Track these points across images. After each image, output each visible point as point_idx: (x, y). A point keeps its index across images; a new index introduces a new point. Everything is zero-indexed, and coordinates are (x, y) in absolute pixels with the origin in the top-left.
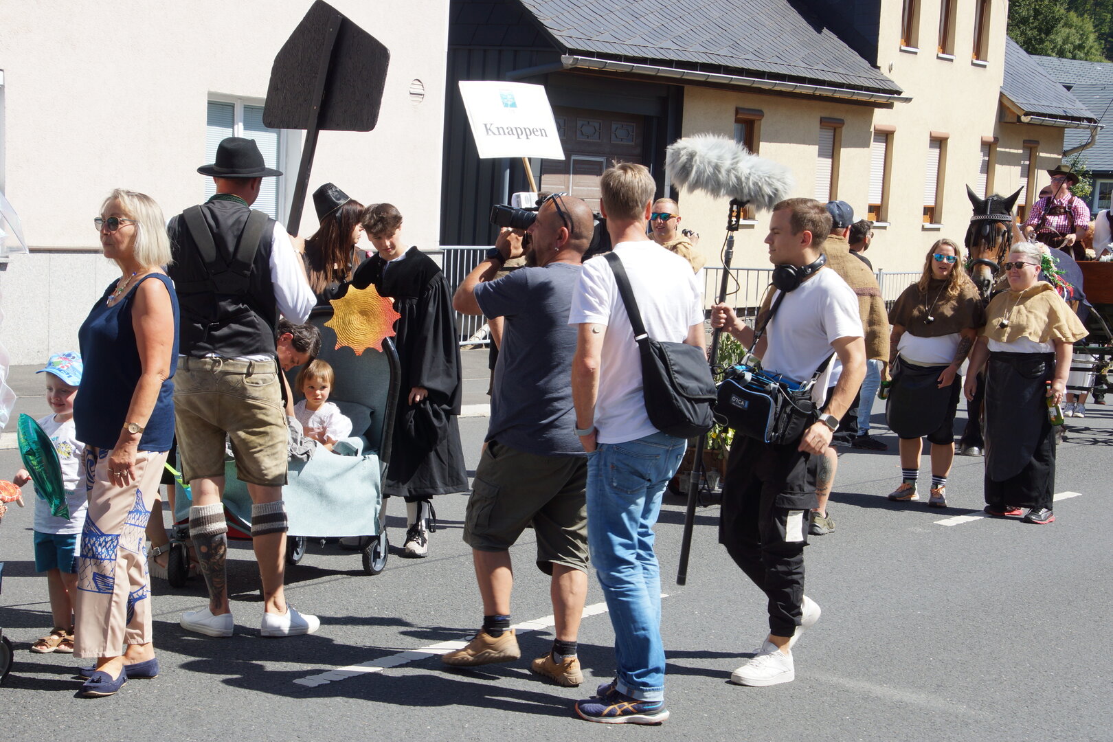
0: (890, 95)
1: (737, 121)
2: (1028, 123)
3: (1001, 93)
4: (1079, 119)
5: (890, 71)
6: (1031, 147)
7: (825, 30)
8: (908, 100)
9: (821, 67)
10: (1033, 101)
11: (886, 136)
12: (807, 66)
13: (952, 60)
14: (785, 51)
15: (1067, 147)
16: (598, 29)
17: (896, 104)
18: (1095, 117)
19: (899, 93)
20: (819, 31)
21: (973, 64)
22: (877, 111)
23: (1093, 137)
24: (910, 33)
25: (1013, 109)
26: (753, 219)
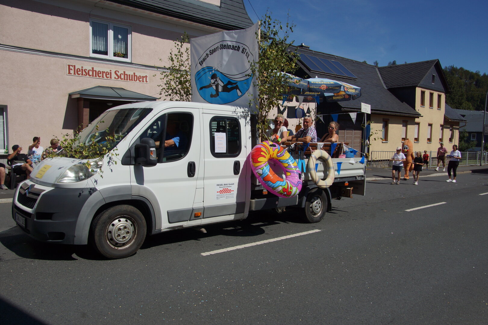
0: (418, 115)
1: (383, 121)
2: (451, 122)
3: (444, 115)
4: (462, 120)
5: (418, 110)
6: (452, 126)
7: (404, 102)
8: (422, 116)
9: (402, 110)
10: (452, 117)
11: (418, 124)
12: (398, 110)
13: (433, 109)
15: (460, 126)
16: (350, 103)
17: (420, 117)
18: (465, 120)
19: (420, 115)
20: (403, 102)
21: (438, 109)
22: (416, 119)
23: (466, 124)
24: (423, 103)
25: (447, 119)
26: (387, 141)
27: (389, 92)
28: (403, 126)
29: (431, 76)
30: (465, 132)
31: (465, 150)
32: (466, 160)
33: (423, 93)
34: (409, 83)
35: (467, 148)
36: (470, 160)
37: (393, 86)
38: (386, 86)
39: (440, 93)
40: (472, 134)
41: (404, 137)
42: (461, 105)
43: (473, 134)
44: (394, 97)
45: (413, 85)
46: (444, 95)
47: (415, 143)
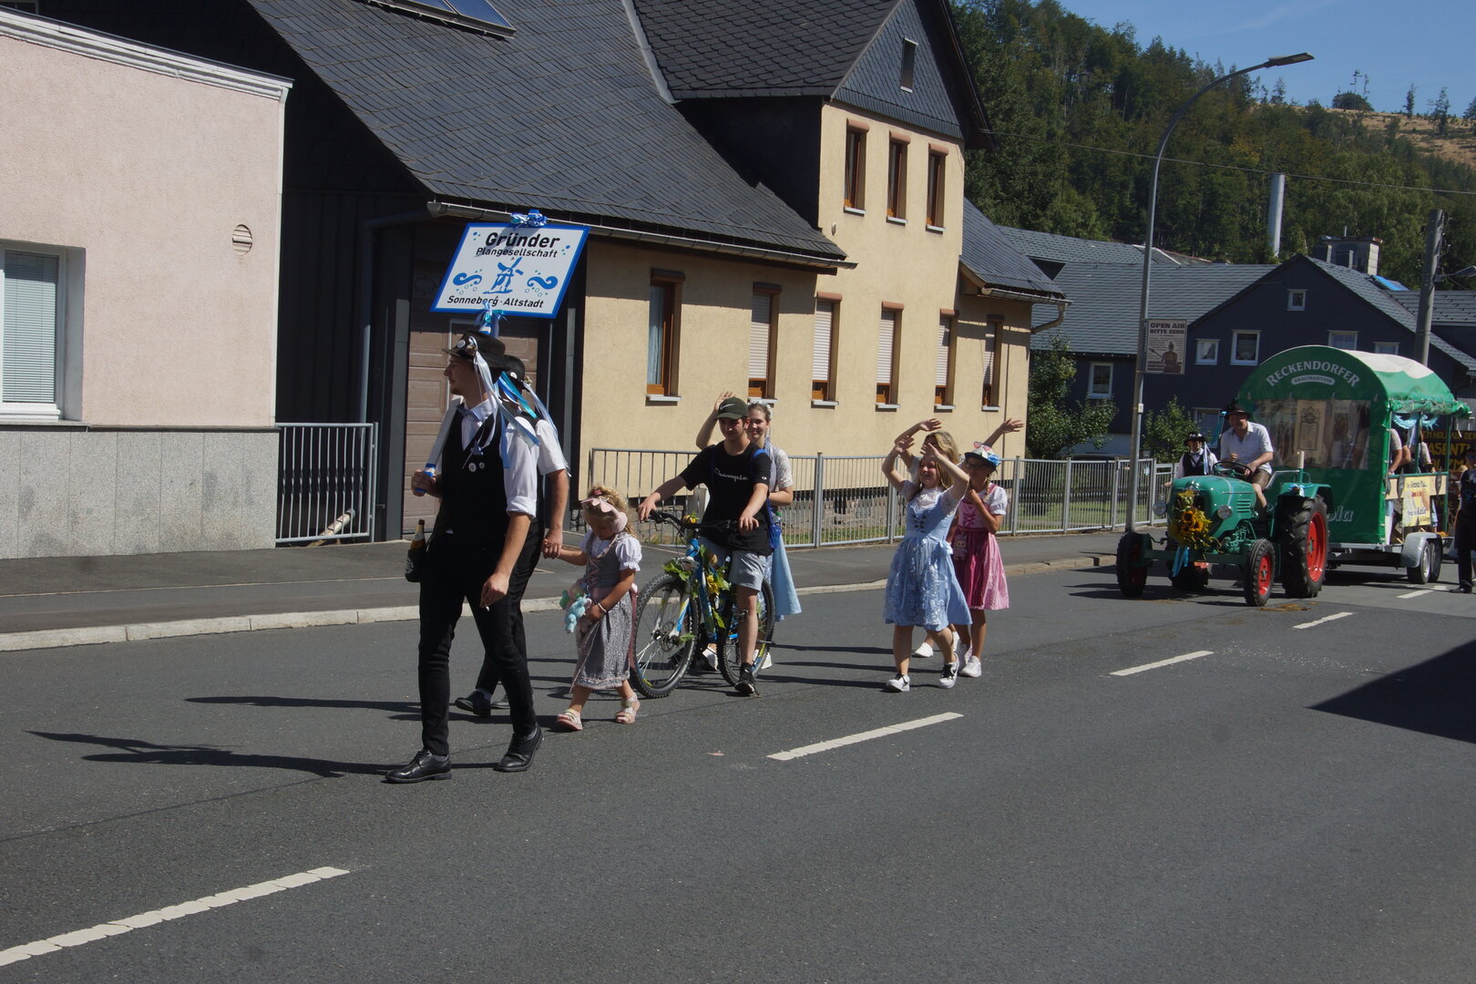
0: (833, 260)
1: (653, 283)
3: (961, 264)
4: (1045, 293)
5: (832, 233)
6: (995, 322)
7: (760, 184)
8: (853, 266)
9: (751, 225)
10: (994, 272)
11: (832, 305)
12: (732, 224)
13: (904, 224)
14: (709, 207)
15: (1035, 324)
16: (477, 174)
17: (840, 270)
18: (1062, 293)
19: (843, 257)
20: (753, 184)
21: (927, 230)
22: (820, 277)
23: (1061, 313)
24: (854, 193)
25: (974, 280)
26: (675, 395)
27: (683, 118)
28: (755, 319)
29: (899, 48)
30: (1060, 354)
31: (1057, 449)
32: (1061, 500)
33: (856, 138)
34: (787, 78)
35: (1072, 439)
36: (1079, 505)
37: (701, 89)
38: (670, 88)
39: (940, 144)
40: (1093, 365)
41: (761, 374)
42: (1044, 208)
43: (1096, 367)
44: (707, 152)
45: (809, 92)
46: (960, 154)
47: (813, 406)
